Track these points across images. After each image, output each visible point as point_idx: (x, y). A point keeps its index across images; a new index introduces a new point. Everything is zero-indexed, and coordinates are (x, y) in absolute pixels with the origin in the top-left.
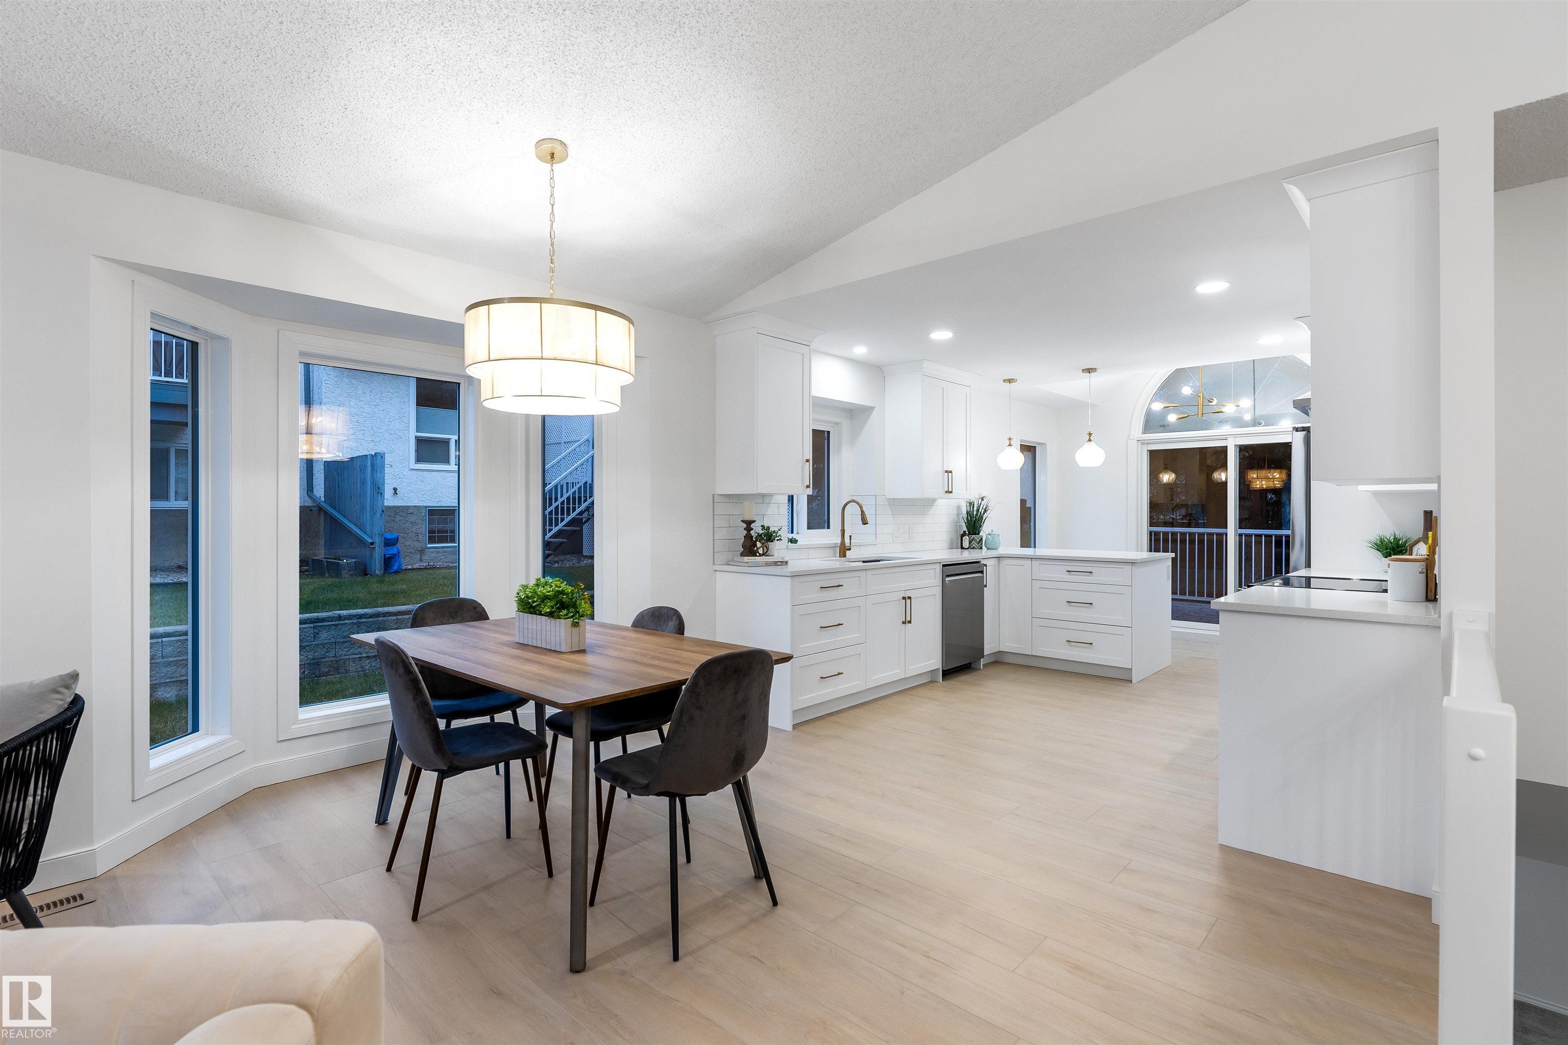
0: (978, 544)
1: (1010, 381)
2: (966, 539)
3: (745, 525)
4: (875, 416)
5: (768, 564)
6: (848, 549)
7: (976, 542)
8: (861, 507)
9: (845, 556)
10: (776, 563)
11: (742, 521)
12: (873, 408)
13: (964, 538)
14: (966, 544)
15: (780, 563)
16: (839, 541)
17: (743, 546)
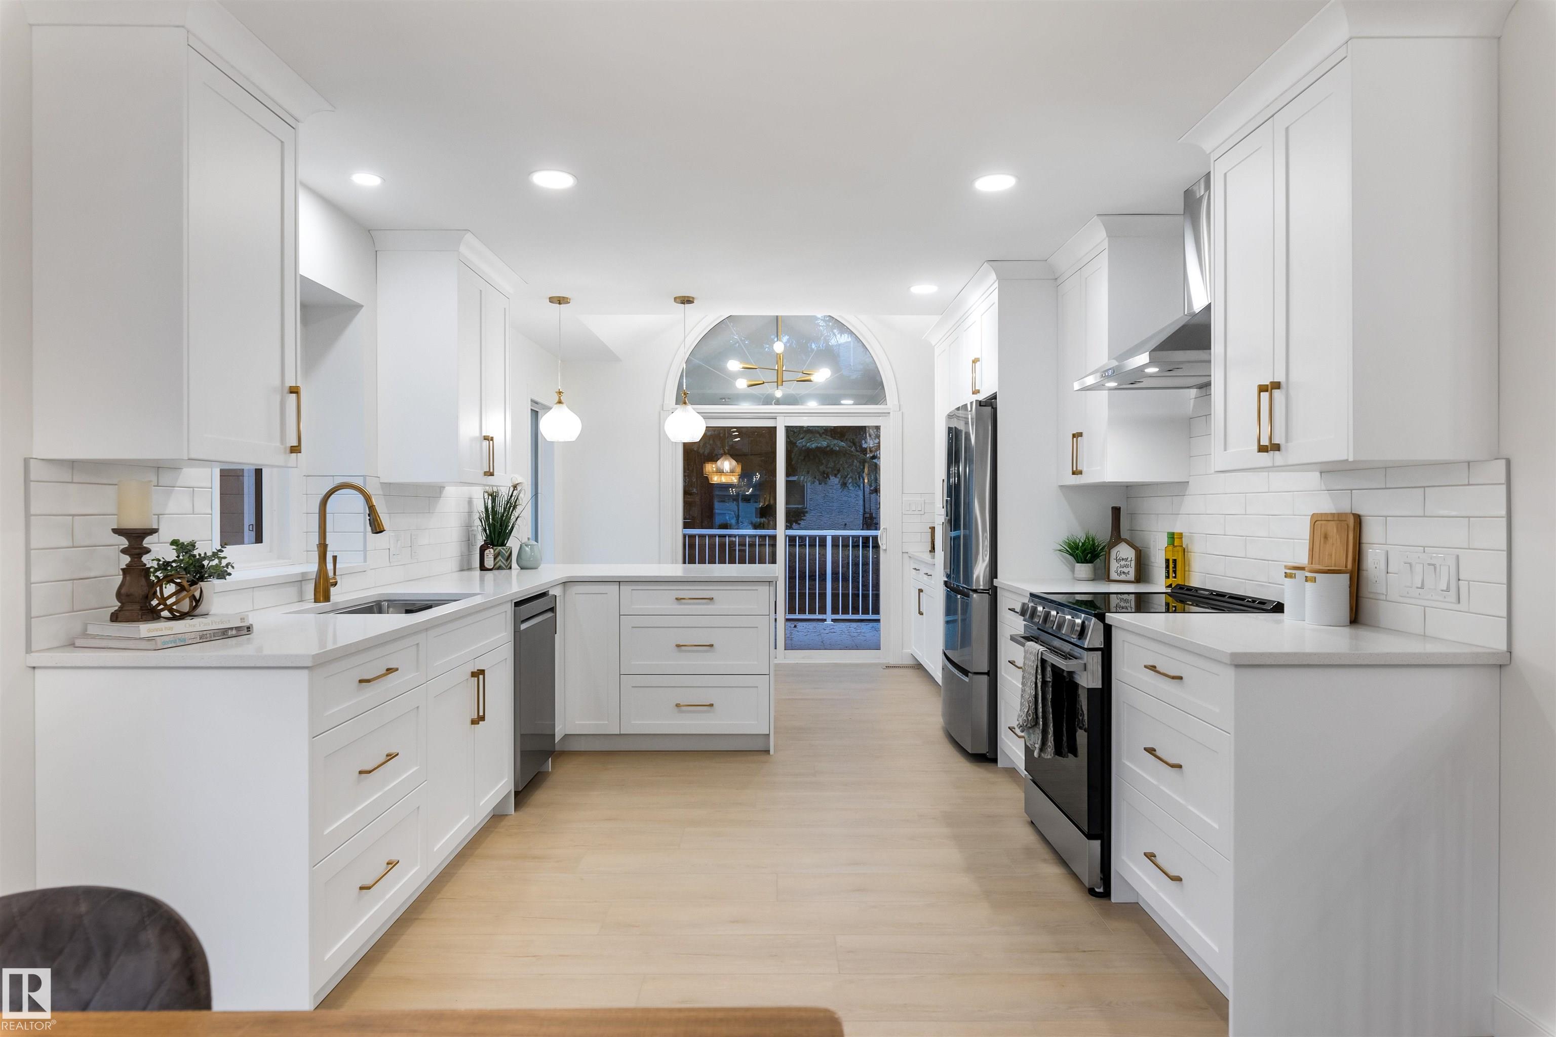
0: (507, 560)
1: (560, 301)
2: (490, 553)
3: (124, 542)
4: (361, 319)
5: (205, 637)
6: (332, 585)
7: (503, 557)
8: (368, 498)
9: (327, 598)
10: (224, 634)
11: (115, 531)
12: (362, 306)
13: (487, 552)
14: (489, 562)
15: (234, 632)
16: (313, 567)
17: (119, 595)
